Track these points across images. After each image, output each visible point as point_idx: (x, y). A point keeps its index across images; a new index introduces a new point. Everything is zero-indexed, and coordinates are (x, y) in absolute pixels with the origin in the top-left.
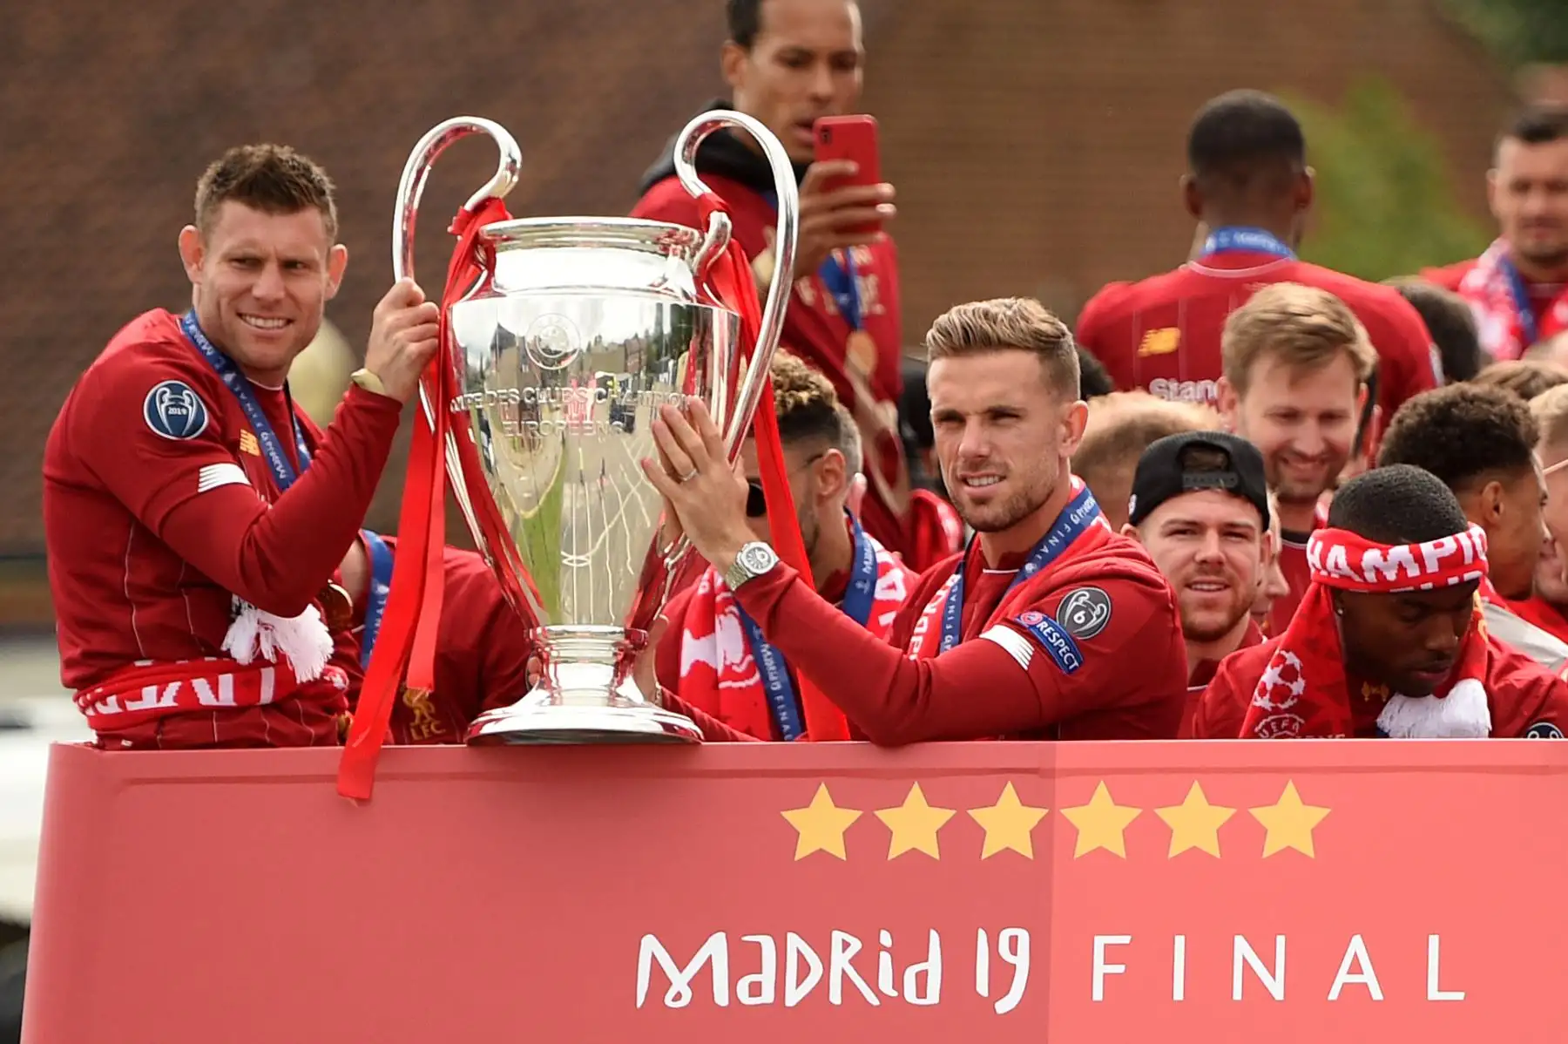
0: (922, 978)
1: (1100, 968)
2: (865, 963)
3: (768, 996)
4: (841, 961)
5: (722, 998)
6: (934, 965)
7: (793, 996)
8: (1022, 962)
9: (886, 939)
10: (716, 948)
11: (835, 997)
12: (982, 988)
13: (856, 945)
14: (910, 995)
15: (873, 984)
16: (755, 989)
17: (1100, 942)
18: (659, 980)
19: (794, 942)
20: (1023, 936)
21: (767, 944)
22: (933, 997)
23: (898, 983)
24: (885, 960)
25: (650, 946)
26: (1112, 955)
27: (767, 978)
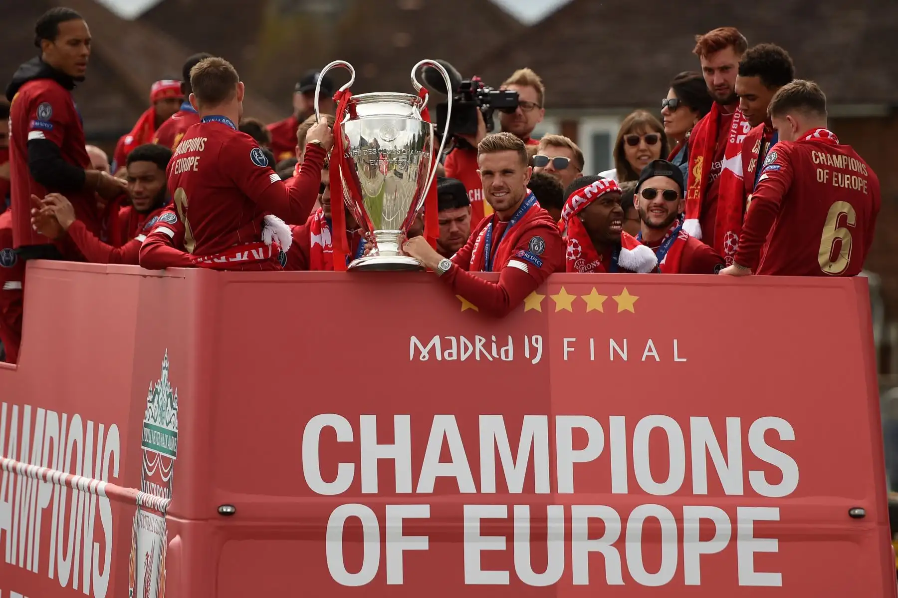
0: (507, 352)
1: (566, 349)
2: (488, 346)
3: (455, 357)
4: (479, 346)
5: (439, 357)
6: (510, 347)
7: (463, 357)
8: (540, 346)
9: (494, 338)
10: (436, 340)
11: (478, 358)
12: (527, 355)
13: (484, 340)
14: (503, 357)
15: (490, 353)
16: (450, 355)
17: (566, 340)
18: (418, 352)
19: (462, 339)
20: (540, 338)
21: (453, 339)
22: (511, 358)
23: (499, 353)
24: (494, 345)
25: (414, 340)
26: (570, 344)
27: (454, 350)
